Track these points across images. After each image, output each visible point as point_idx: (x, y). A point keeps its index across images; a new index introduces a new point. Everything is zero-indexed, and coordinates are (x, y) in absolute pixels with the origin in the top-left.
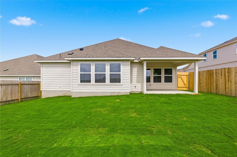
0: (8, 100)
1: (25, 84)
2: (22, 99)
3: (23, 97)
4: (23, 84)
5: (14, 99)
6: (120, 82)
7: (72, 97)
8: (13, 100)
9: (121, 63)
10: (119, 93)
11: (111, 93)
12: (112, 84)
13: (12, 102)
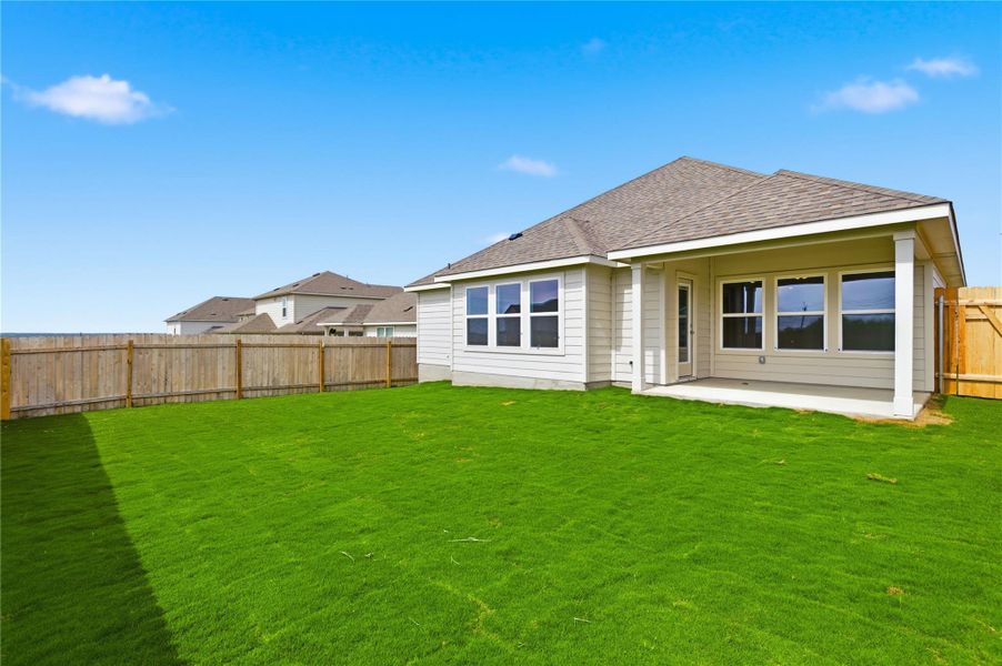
0: (366, 380)
1: (401, 346)
2: (392, 381)
3: (396, 377)
4: (396, 346)
5: (377, 379)
6: (556, 346)
7: (453, 384)
8: (376, 382)
9: (558, 277)
10: (555, 381)
11: (533, 381)
12: (535, 350)
13: (374, 386)
